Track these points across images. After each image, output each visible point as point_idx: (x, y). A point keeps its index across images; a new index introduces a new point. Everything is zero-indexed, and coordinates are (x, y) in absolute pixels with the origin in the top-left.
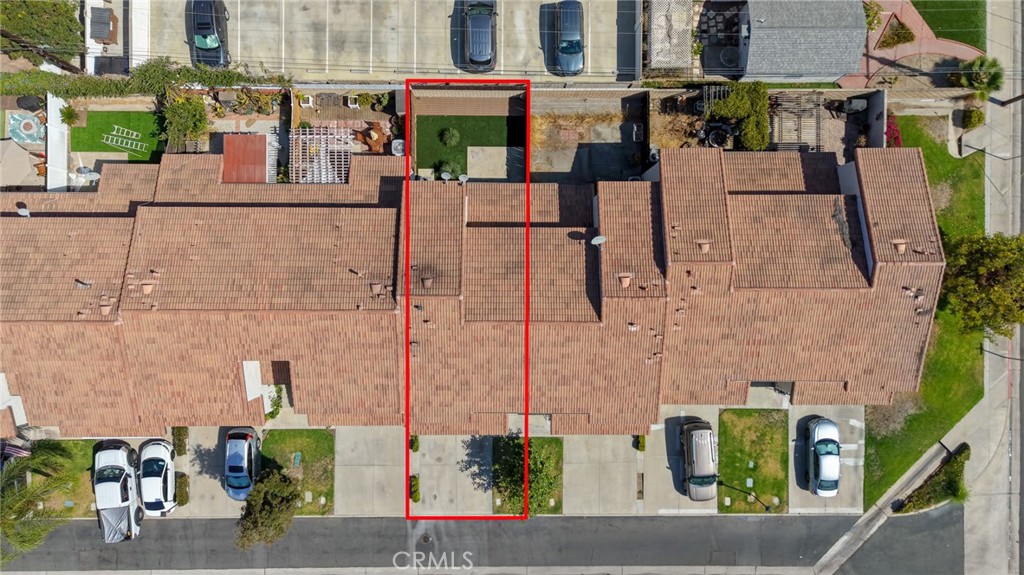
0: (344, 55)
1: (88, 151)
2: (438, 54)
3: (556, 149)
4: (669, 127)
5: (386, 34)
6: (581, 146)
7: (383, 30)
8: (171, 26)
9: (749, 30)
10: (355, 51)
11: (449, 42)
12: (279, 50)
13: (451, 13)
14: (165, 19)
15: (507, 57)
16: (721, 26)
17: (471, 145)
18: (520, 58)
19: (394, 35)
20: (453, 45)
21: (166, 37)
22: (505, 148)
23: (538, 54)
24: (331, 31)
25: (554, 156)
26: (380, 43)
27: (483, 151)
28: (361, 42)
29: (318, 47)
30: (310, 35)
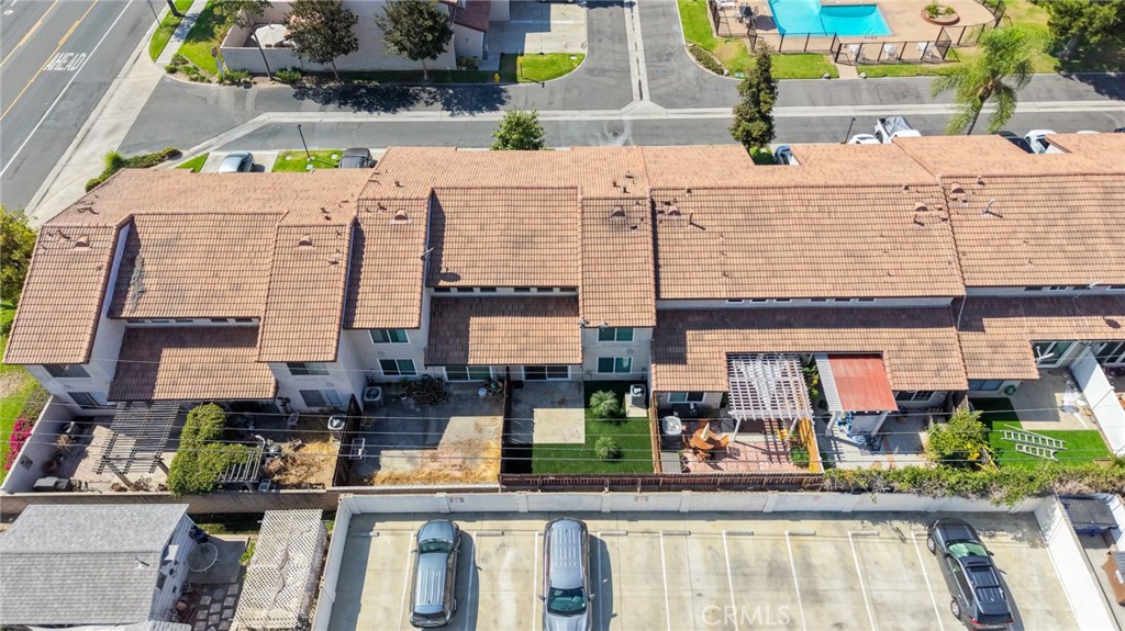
0: (767, 556)
1: (1077, 431)
2: (630, 559)
3: (470, 443)
4: (313, 469)
5: (710, 587)
6: (435, 446)
7: (715, 594)
8: (1034, 595)
9: (166, 552)
10: (752, 562)
11: (615, 576)
12: (863, 562)
13: (612, 620)
14: (1049, 607)
15: (530, 556)
16: (201, 615)
17: (579, 445)
18: (510, 554)
19: (698, 586)
20: (607, 573)
21: (1035, 579)
22: (536, 440)
23: (484, 560)
24: (792, 590)
25: (472, 434)
26: (717, 574)
27: (565, 439)
28: (744, 575)
29: (807, 567)
30: (822, 586)
